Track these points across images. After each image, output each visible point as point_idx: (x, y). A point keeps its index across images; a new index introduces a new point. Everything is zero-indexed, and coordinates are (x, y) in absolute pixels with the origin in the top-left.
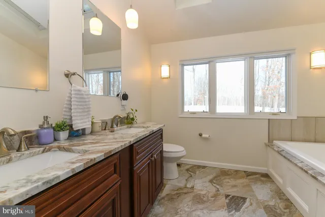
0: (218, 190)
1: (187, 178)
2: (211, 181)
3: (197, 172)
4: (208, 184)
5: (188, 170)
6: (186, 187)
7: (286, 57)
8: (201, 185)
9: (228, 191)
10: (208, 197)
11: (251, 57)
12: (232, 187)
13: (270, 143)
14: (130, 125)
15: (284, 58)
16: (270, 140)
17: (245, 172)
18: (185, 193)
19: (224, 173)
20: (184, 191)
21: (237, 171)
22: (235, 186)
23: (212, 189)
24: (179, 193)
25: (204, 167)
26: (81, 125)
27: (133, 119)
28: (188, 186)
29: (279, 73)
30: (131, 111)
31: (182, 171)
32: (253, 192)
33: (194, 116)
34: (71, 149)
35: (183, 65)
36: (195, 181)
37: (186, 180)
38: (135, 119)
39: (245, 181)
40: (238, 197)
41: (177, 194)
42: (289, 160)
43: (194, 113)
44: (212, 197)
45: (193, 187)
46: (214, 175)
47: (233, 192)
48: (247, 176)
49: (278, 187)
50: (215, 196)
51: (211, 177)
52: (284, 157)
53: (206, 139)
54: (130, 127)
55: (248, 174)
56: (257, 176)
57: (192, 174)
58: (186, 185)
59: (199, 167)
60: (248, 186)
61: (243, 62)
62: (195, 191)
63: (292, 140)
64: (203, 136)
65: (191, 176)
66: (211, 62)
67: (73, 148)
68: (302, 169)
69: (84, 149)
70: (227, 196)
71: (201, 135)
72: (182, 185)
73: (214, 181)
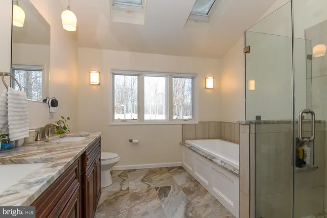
0: (149, 186)
1: (120, 182)
2: (142, 180)
3: (129, 176)
4: (140, 183)
5: (119, 176)
6: (121, 190)
7: (192, 78)
8: (134, 185)
9: (157, 184)
10: (142, 193)
11: (170, 76)
12: (159, 181)
13: (183, 143)
14: (62, 135)
15: (191, 79)
16: (183, 140)
17: (166, 168)
18: (122, 195)
19: (152, 172)
20: (121, 194)
21: (161, 169)
22: (161, 180)
23: (144, 186)
24: (116, 197)
25: (134, 170)
26: (20, 134)
27: (65, 128)
28: (123, 189)
29: (183, 87)
30: (62, 119)
31: (114, 177)
32: (174, 180)
33: (124, 123)
34: (23, 160)
35: (114, 74)
36: (128, 184)
37: (121, 184)
38: (67, 128)
39: (167, 174)
40: (165, 187)
41: (115, 198)
42: (196, 152)
43: (125, 121)
44: (146, 192)
45: (128, 189)
46: (144, 175)
47: (161, 184)
48: (169, 170)
49: (189, 174)
50: (148, 191)
51: (142, 177)
52: (193, 150)
53: (136, 144)
54: (64, 137)
55: (169, 169)
56: (175, 169)
57: (124, 178)
58: (121, 189)
59: (130, 171)
60: (170, 177)
61: (165, 78)
62: (130, 191)
63: (196, 139)
64: (134, 141)
65: (124, 180)
66: (140, 75)
67: (25, 158)
68: (203, 156)
69: (42, 157)
70: (157, 189)
71: (131, 141)
72: (117, 189)
73: (145, 180)
